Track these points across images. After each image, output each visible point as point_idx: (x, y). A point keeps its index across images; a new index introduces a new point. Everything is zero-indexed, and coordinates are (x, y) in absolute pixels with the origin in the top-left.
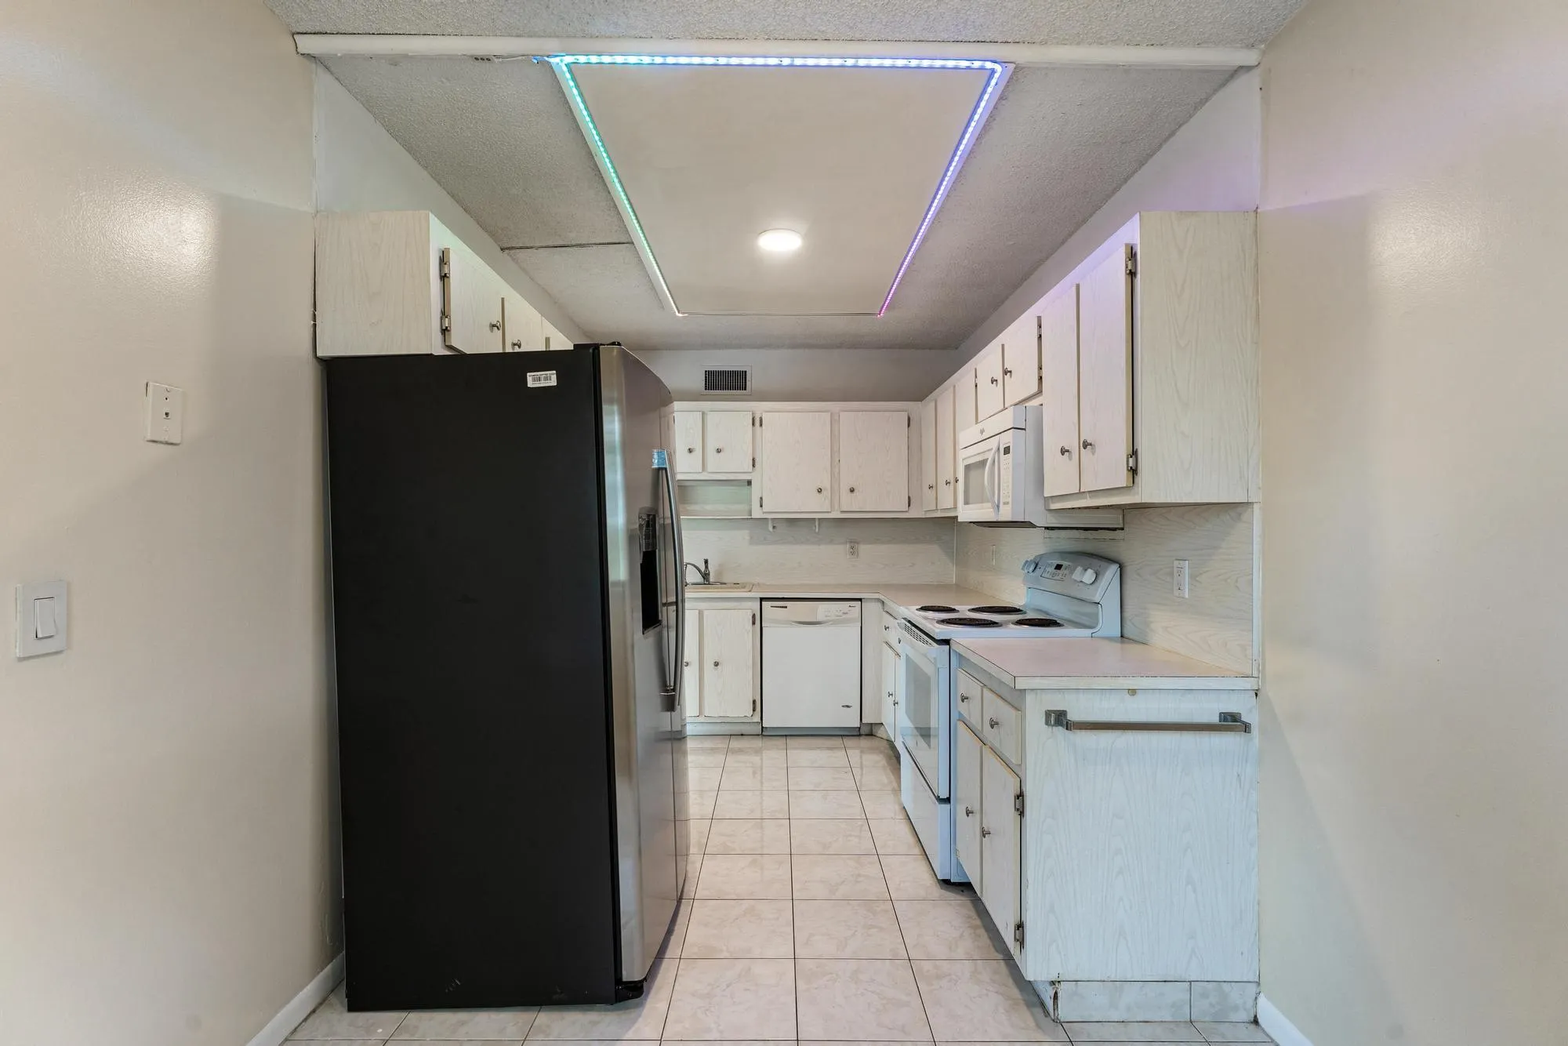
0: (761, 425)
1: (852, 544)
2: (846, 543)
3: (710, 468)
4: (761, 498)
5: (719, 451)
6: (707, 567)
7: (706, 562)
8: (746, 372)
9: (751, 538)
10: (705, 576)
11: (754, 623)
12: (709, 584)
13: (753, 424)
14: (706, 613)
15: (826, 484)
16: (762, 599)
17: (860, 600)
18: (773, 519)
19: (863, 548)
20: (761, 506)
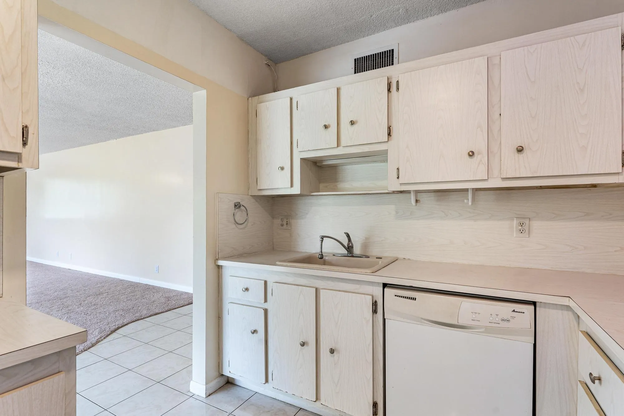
0: (398, 89)
1: (522, 221)
2: (512, 219)
3: (343, 142)
4: (398, 169)
5: (352, 123)
6: (350, 240)
7: (348, 236)
8: (393, 50)
9: (397, 213)
10: (350, 248)
11: (375, 311)
12: (353, 256)
13: (389, 90)
14: (322, 293)
15: (480, 145)
16: (385, 285)
17: (534, 304)
18: (417, 192)
19: (536, 225)
20: (398, 178)
